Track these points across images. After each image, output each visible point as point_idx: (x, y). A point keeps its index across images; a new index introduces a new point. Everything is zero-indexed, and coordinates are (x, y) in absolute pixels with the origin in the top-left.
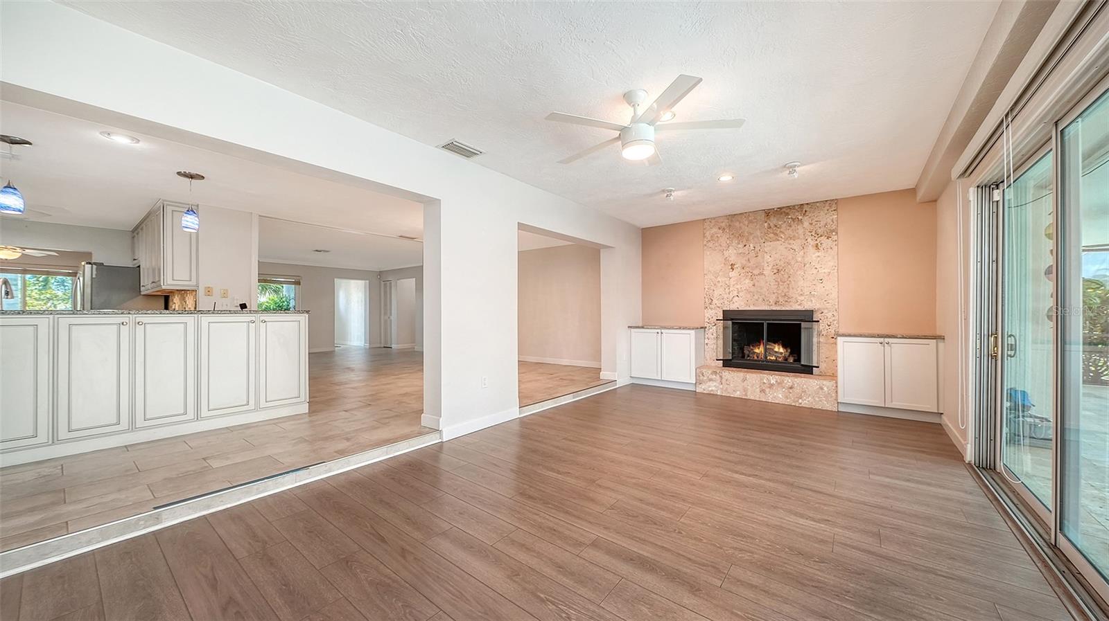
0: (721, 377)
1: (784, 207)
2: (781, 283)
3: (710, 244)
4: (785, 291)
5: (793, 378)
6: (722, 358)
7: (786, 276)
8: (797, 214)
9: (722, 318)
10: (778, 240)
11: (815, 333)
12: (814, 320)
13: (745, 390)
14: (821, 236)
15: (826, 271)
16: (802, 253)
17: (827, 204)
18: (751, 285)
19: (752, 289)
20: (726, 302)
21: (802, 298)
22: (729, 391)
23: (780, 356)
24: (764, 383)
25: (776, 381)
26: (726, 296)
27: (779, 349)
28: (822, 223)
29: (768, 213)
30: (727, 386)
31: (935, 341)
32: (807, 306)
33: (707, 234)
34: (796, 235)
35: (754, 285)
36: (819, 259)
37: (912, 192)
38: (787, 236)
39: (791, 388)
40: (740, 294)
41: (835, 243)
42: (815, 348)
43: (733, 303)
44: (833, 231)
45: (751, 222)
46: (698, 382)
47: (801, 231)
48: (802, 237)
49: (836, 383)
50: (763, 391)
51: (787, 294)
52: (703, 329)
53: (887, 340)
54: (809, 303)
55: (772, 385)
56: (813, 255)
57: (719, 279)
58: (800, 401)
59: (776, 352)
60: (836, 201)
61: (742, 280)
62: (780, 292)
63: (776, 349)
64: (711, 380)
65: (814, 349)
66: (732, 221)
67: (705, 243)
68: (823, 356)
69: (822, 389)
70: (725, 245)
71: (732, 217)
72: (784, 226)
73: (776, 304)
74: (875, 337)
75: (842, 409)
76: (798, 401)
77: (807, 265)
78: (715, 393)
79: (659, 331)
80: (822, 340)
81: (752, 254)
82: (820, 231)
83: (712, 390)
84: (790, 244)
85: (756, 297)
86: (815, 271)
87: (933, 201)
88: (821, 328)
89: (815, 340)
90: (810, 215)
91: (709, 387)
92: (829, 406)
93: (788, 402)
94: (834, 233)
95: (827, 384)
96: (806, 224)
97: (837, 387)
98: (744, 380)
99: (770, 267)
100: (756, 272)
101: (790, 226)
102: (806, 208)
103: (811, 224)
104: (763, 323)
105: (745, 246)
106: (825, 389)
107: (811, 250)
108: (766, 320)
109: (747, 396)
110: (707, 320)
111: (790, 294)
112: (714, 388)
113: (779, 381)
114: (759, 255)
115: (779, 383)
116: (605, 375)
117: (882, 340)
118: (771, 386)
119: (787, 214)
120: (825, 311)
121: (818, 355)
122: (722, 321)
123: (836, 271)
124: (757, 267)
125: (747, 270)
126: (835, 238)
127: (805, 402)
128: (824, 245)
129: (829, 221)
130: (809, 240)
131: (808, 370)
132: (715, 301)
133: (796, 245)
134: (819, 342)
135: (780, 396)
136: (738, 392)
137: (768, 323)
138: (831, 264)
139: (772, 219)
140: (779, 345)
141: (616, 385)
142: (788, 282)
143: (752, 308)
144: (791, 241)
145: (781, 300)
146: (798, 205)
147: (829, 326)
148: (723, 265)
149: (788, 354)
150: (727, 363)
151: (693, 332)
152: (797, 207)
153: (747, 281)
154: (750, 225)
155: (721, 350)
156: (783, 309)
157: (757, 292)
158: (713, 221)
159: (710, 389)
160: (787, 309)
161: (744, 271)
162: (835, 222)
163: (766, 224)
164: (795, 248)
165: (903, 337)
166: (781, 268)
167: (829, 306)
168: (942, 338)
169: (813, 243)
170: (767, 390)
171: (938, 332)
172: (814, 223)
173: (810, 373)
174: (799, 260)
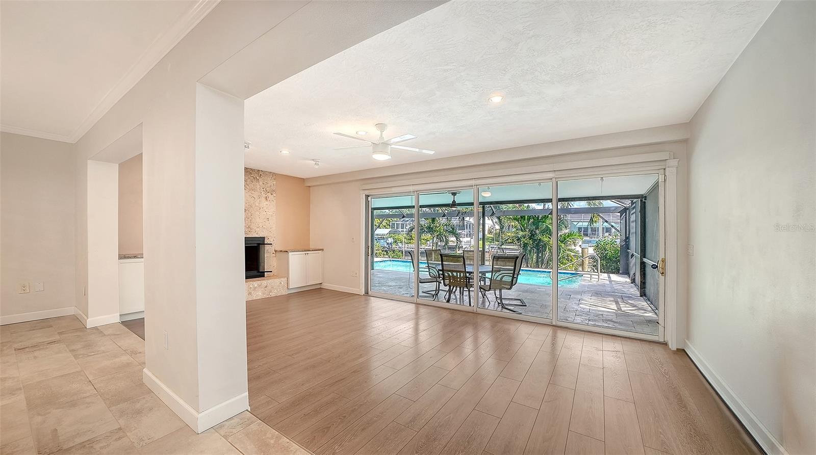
2: (247, 219)
4: (249, 224)
5: (266, 281)
7: (250, 214)
8: (257, 176)
11: (265, 252)
12: (265, 244)
14: (268, 193)
15: (270, 214)
16: (258, 201)
17: (271, 175)
21: (259, 229)
24: (251, 288)
28: (269, 185)
31: (321, 251)
32: (261, 235)
34: (256, 189)
36: (267, 206)
37: (303, 180)
38: (251, 188)
39: (266, 287)
41: (274, 199)
42: (266, 260)
44: (274, 191)
47: (258, 187)
48: (258, 190)
49: (288, 278)
50: (250, 293)
53: (307, 252)
54: (262, 233)
55: (256, 288)
56: (264, 203)
60: (275, 174)
62: (246, 224)
68: (269, 265)
69: (281, 283)
72: (249, 181)
75: (289, 292)
76: (270, 294)
77: (261, 209)
80: (268, 255)
82: (267, 189)
86: (265, 213)
87: (309, 187)
88: (268, 248)
89: (266, 255)
90: (263, 178)
92: (284, 292)
93: (265, 296)
94: (274, 193)
95: (283, 280)
96: (261, 183)
101: (252, 182)
102: (261, 173)
103: (263, 184)
106: (282, 283)
107: (264, 200)
111: (251, 227)
115: (259, 286)
117: (305, 252)
119: (251, 173)
120: (270, 238)
121: (267, 264)
123: (275, 215)
126: (275, 195)
128: (270, 199)
129: (272, 184)
130: (262, 193)
131: (262, 274)
133: (256, 195)
134: (267, 257)
135: (260, 294)
138: (273, 210)
142: (251, 218)
144: (253, 192)
145: (247, 229)
147: (272, 246)
152: (256, 171)
160: (250, 236)
162: (275, 186)
164: (255, 197)
166: (247, 209)
167: (271, 235)
168: (323, 250)
169: (265, 196)
170: (252, 292)
171: (312, 247)
172: (265, 184)
173: (263, 276)
174: (257, 205)
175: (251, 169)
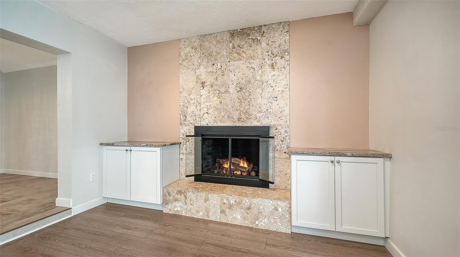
0: (185, 197)
1: (245, 29)
2: (243, 101)
3: (185, 63)
4: (247, 107)
6: (193, 173)
7: (247, 94)
8: (257, 34)
9: (193, 134)
10: (241, 60)
11: (271, 149)
12: (270, 136)
13: (207, 211)
14: (276, 56)
15: (279, 89)
16: (260, 72)
17: (281, 26)
18: (218, 103)
19: (219, 106)
20: (197, 119)
21: (261, 115)
22: (193, 211)
23: (245, 170)
24: (224, 203)
25: (235, 201)
26: (197, 113)
27: (244, 164)
28: (277, 44)
29: (233, 34)
30: (190, 206)
31: (382, 159)
32: (264, 123)
33: (182, 53)
34: (256, 54)
35: (221, 103)
36: (274, 78)
37: (350, 15)
38: (248, 55)
39: (249, 209)
40: (210, 111)
41: (287, 63)
42: (271, 162)
43: (204, 120)
44: (285, 51)
45: (218, 42)
46: (165, 202)
47: (259, 51)
48: (260, 56)
49: (290, 203)
50: (223, 212)
51: (248, 111)
52: (178, 145)
53: (337, 158)
54: (266, 120)
56: (269, 74)
57: (192, 96)
58: (257, 222)
59: (241, 167)
60: (289, 23)
61: (211, 97)
62: (242, 109)
63: (241, 165)
64: (176, 200)
65: (270, 164)
66: (203, 41)
67: (180, 62)
68: (277, 170)
69: (276, 209)
70: (196, 63)
71: (203, 37)
72: (245, 46)
73: (239, 120)
74: (326, 155)
75: (295, 231)
76: (255, 222)
77: (265, 84)
78: (180, 214)
79: (129, 148)
80: (277, 155)
81: (219, 72)
82: (275, 51)
83: (177, 211)
84: (250, 63)
85: (222, 114)
86: (270, 90)
87: (366, 25)
88: (276, 143)
89: (271, 155)
90: (267, 36)
91: (175, 207)
92: (284, 229)
94: (286, 54)
95: (282, 205)
96: (264, 44)
97: (290, 207)
98: (206, 200)
99: (234, 86)
100: (223, 90)
101: (251, 46)
102: (264, 29)
103: (268, 44)
104: (228, 139)
105: (213, 65)
106: (280, 209)
107: (268, 69)
108: (230, 136)
109: (208, 217)
110: (182, 136)
111: (251, 111)
112: (179, 209)
113: (238, 201)
114: (226, 73)
115: (238, 204)
116: (61, 201)
117: (332, 158)
118: (231, 207)
119: (248, 35)
120: (279, 127)
121: (274, 169)
122: (194, 137)
123: (288, 89)
124: (223, 85)
125: (215, 87)
126: (287, 58)
127: (262, 224)
128: (278, 65)
129: (282, 41)
130: (266, 60)
131: (265, 184)
132: (188, 118)
133: (255, 64)
134: (274, 157)
135: (239, 217)
136: (201, 213)
137: (232, 139)
138: (284, 82)
139: (236, 39)
140: (243, 160)
141: (71, 213)
142: (249, 100)
143: (219, 124)
144: (252, 61)
145: (243, 116)
146: (257, 27)
147: (282, 141)
148: (195, 83)
149: (251, 168)
150: (198, 178)
151: (158, 150)
152: (256, 29)
153: (215, 98)
154: (218, 45)
155: (192, 165)
156: (245, 125)
157: (224, 108)
158: (187, 41)
159: (176, 209)
160: (248, 125)
161: (213, 89)
162: (288, 43)
163: (231, 45)
164: (254, 66)
165: (353, 156)
166: (243, 86)
167: (282, 122)
168: (388, 156)
169: (269, 62)
170: (227, 211)
171: (373, 147)
172: (270, 43)
173: (267, 187)
174: (258, 78)
175: (249, 28)
